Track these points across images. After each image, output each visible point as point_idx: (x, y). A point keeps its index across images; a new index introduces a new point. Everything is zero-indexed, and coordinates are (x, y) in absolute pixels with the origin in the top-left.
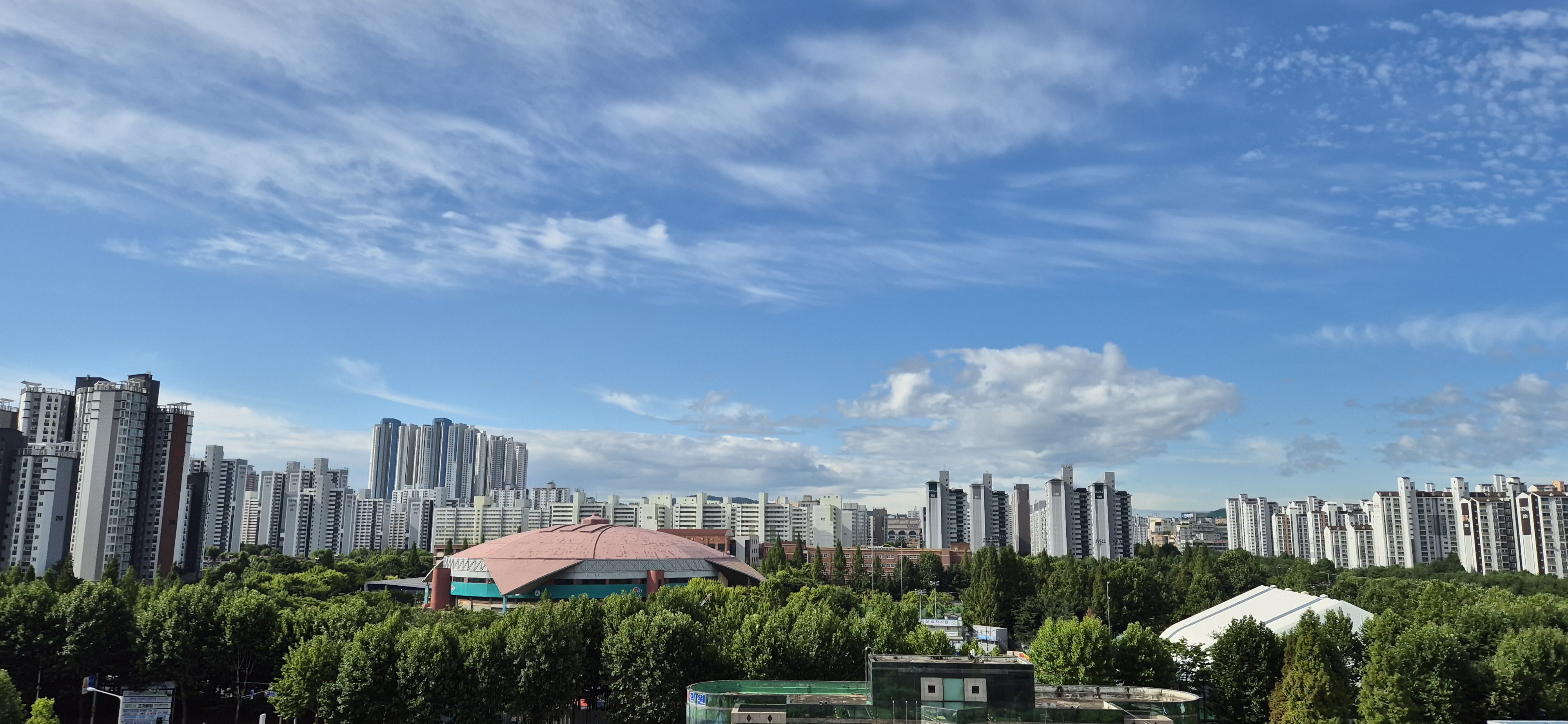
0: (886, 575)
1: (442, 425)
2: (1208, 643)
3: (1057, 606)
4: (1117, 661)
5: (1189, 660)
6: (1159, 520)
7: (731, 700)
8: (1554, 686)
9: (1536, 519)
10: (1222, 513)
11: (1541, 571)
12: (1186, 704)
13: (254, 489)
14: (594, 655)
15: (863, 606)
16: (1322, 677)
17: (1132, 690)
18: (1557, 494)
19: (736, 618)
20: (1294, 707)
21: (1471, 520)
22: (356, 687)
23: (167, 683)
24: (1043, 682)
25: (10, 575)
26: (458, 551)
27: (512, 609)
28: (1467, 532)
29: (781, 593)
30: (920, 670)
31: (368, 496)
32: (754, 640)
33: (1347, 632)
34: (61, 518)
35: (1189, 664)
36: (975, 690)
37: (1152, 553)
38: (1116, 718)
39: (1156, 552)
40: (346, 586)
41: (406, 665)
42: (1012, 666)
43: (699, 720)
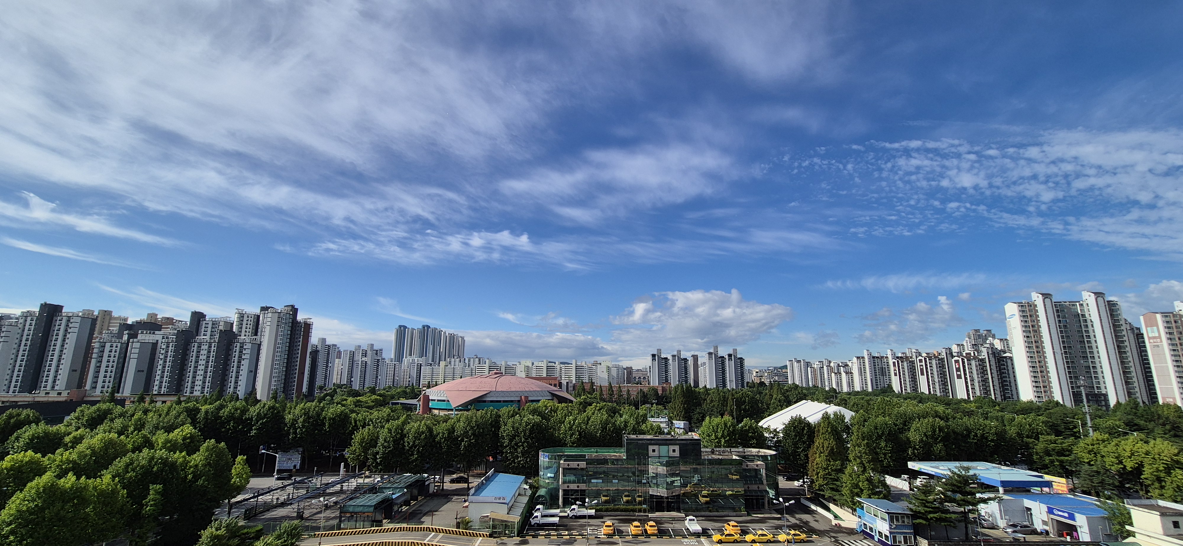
0: (632, 397)
1: (426, 328)
2: (780, 427)
3: (711, 411)
4: (739, 436)
5: (772, 435)
6: (757, 371)
7: (560, 457)
8: (938, 445)
9: (927, 368)
10: (785, 367)
11: (930, 392)
12: (771, 456)
13: (340, 358)
14: (496, 436)
15: (622, 412)
16: (832, 442)
17: (746, 450)
18: (935, 357)
19: (562, 418)
20: (820, 457)
21: (897, 369)
22: (386, 450)
23: (298, 448)
24: (705, 447)
25: (227, 398)
26: (433, 387)
27: (458, 414)
28: (895, 374)
29: (583, 406)
30: (648, 442)
31: (392, 361)
32: (570, 428)
33: (843, 421)
34: (252, 371)
35: (772, 437)
36: (674, 451)
37: (754, 386)
38: (739, 463)
39: (756, 385)
40: (381, 403)
41: (409, 440)
42: (691, 440)
43: (545, 466)
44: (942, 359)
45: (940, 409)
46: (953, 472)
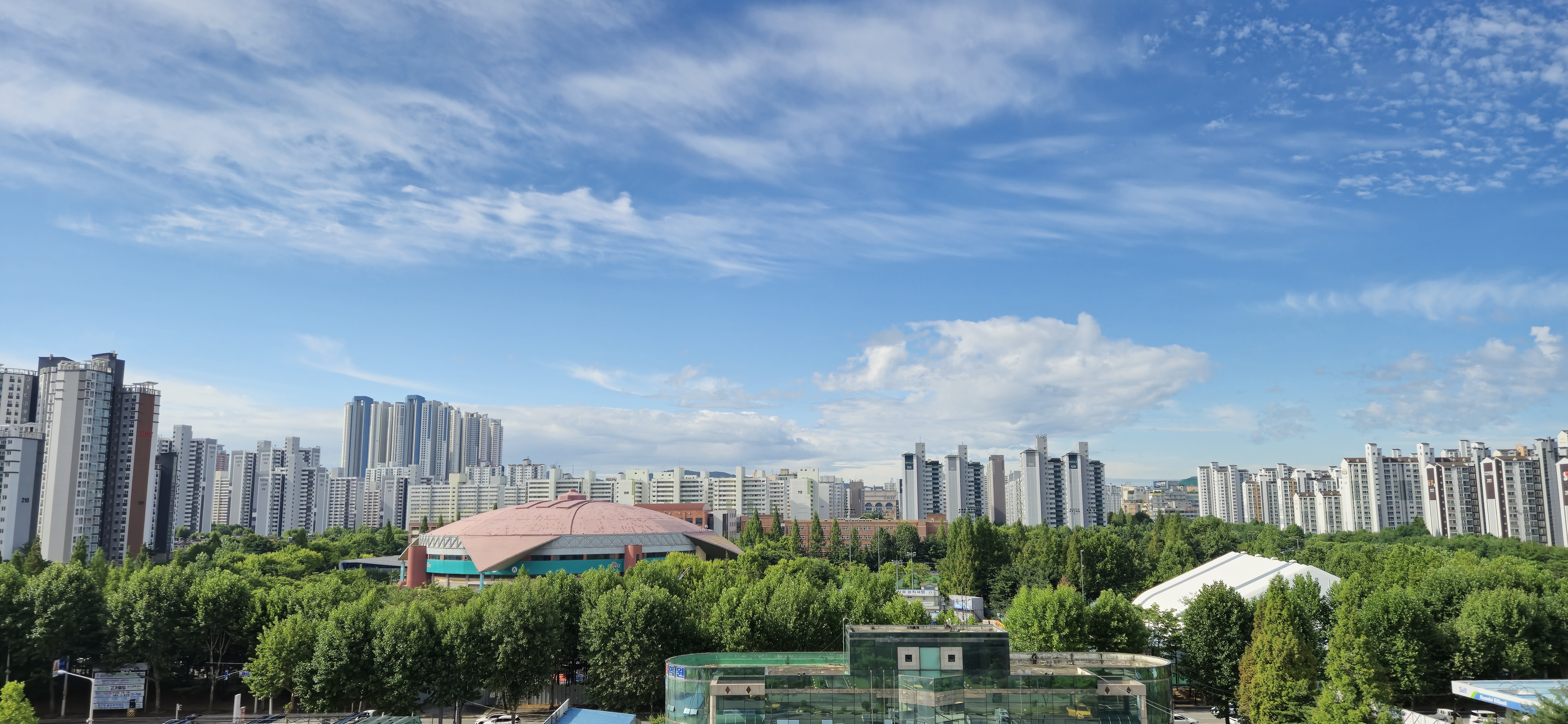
0: (863, 546)
1: (415, 403)
2: (1181, 608)
3: (1032, 575)
4: (1091, 627)
5: (1161, 626)
6: (1132, 489)
7: (711, 672)
8: (1516, 646)
9: (1500, 483)
10: (1193, 481)
11: (1505, 534)
12: (1159, 668)
13: (224, 469)
14: (572, 631)
15: (840, 577)
16: (1290, 640)
17: (1106, 656)
18: (1520, 459)
19: (714, 591)
20: (1264, 670)
21: (1436, 485)
22: (333, 666)
23: (139, 665)
24: (1018, 650)
26: (434, 528)
27: (489, 586)
28: (1432, 497)
29: (759, 565)
30: (897, 640)
31: (341, 474)
32: (732, 613)
33: (1315, 597)
34: (27, 500)
35: (1160, 629)
36: (952, 658)
37: (1125, 522)
38: (1092, 684)
39: (1129, 520)
40: (323, 566)
41: (383, 645)
42: (988, 635)
43: (678, 693)
44: (1535, 463)
45: (1527, 569)
46: (1545, 702)
